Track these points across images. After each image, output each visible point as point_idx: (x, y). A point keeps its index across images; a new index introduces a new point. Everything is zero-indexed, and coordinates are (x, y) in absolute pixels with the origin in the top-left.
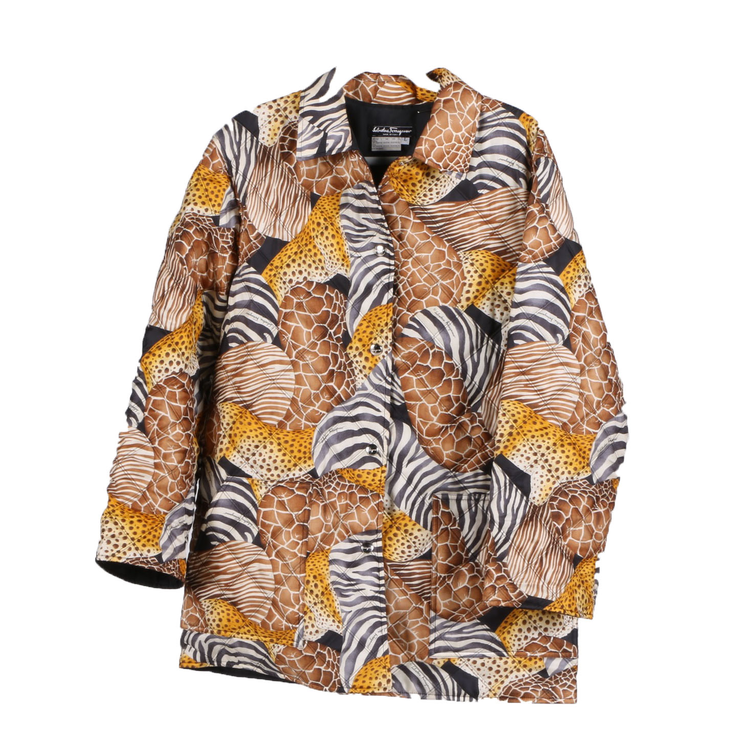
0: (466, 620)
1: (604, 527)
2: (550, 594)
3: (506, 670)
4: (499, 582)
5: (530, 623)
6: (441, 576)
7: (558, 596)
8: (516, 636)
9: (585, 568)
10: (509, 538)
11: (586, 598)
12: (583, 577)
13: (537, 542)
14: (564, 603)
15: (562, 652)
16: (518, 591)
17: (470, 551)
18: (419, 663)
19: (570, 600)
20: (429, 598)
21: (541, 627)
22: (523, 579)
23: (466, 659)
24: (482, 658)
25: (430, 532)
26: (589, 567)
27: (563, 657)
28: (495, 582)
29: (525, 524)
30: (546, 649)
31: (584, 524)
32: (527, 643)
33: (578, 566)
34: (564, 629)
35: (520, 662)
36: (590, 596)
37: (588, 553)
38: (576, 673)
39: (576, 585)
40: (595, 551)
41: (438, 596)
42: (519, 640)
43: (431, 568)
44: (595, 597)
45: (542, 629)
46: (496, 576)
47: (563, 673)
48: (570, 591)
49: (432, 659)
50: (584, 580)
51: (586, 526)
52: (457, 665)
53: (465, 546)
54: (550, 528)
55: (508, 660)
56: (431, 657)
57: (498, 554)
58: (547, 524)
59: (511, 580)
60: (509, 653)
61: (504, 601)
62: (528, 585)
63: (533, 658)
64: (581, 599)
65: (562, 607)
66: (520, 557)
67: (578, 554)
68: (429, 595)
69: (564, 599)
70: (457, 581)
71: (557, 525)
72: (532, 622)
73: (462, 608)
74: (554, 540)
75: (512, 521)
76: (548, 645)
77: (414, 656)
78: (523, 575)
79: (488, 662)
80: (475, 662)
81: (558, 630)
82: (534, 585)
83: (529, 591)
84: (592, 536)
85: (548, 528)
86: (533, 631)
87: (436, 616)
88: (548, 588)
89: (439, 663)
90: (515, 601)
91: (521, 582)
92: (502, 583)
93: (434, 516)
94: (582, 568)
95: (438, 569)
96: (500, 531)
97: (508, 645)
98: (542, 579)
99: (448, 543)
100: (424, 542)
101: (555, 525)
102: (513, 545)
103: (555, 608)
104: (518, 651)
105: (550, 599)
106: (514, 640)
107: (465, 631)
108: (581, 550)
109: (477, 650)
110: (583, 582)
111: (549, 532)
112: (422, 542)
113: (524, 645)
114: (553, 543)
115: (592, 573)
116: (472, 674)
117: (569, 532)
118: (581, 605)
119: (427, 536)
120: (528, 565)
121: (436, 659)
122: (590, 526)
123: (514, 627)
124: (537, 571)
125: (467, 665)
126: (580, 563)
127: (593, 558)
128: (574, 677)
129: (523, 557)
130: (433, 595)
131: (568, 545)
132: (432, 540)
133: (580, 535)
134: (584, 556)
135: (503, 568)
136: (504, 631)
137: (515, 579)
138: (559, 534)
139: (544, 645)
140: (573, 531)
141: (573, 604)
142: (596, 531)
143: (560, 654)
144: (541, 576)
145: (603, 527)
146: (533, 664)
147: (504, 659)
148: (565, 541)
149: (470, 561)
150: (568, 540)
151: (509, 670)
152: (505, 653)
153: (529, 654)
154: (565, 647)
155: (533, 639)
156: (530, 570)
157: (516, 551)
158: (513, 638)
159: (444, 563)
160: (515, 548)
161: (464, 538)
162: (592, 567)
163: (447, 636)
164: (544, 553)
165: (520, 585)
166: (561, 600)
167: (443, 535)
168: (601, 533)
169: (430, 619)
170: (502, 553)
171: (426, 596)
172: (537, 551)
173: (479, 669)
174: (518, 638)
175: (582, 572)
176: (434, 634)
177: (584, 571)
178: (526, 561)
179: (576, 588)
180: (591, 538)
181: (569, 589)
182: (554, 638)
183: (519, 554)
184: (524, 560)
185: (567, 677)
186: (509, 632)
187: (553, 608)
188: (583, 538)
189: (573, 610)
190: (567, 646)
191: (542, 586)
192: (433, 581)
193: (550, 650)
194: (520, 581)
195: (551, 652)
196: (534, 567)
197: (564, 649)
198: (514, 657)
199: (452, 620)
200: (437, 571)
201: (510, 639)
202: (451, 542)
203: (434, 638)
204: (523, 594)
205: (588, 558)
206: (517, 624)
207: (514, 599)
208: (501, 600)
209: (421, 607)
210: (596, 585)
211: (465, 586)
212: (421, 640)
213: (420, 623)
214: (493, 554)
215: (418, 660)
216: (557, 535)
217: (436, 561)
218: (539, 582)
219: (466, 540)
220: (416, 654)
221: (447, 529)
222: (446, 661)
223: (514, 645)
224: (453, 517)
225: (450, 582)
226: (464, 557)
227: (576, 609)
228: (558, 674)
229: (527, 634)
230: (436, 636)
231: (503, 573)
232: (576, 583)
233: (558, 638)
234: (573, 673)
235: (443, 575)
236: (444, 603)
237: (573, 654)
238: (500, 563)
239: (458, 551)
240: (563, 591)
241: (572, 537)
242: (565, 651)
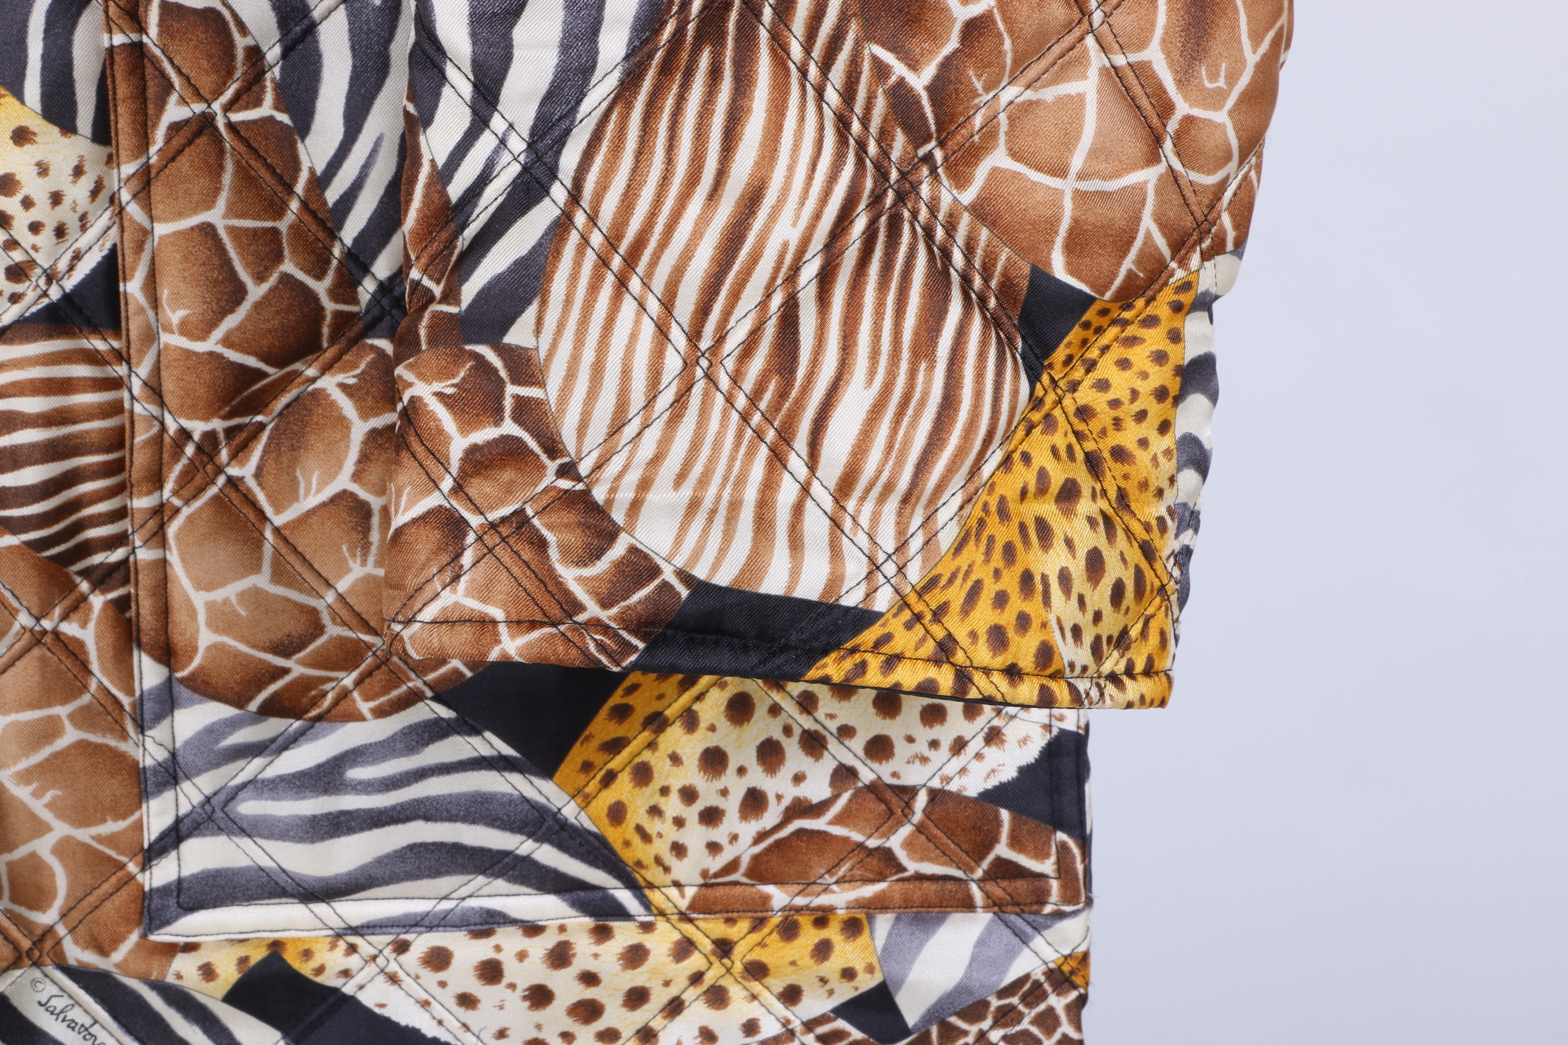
0: (365, 707)
1: (1245, 80)
2: (855, 567)
3: (637, 997)
4: (477, 488)
5: (775, 710)
6: (185, 435)
7: (915, 573)
8: (689, 795)
9: (1106, 368)
10: (553, 174)
11: (1114, 570)
12: (1095, 425)
13: (752, 199)
14: (956, 626)
15: (991, 876)
16: (618, 550)
17: (365, 269)
18: (84, 977)
19: (1001, 600)
20: (121, 573)
21: (846, 732)
22: (656, 460)
23: (382, 940)
24: (487, 933)
25: (100, 152)
26: (1139, 356)
27: (995, 905)
28: (458, 489)
29: (666, 70)
30: (887, 862)
31: (1096, 59)
32: (761, 837)
33: (1060, 354)
34: (993, 736)
35: (724, 948)
36: (1148, 551)
37: (1128, 263)
38: (1082, 1000)
39: (1042, 489)
40: (1180, 246)
41: (174, 557)
42: (711, 816)
43: (116, 384)
44: (1184, 555)
45: (858, 744)
46: (458, 445)
47: (995, 1003)
48: (1003, 533)
49: (171, 950)
50: (1105, 446)
51: (1114, 74)
52: (328, 979)
53: (333, 234)
54: (848, 94)
55: (648, 941)
56: (156, 937)
57: (470, 290)
58: (826, 66)
59: (567, 471)
60: (655, 897)
61: (520, 624)
62: (694, 505)
63: (805, 921)
64: (1080, 583)
65: (945, 649)
66: (628, 306)
67: (1059, 268)
68: (117, 555)
69: (956, 595)
70: (294, 462)
71: (899, 69)
72: (789, 707)
73: (333, 630)
74: (882, 174)
75: (565, 47)
76: (896, 842)
77: (50, 930)
78: (653, 434)
79: (522, 956)
80: (439, 959)
81: (959, 745)
82: (735, 506)
83: (696, 554)
84: (1157, 140)
85: (832, 96)
86: (795, 758)
87: (169, 682)
88: (836, 523)
89: (208, 972)
90: (596, 624)
91: (645, 485)
92: (509, 490)
93: (119, 39)
94: (1091, 366)
95: (168, 385)
96: (480, 123)
97: (640, 851)
98: (797, 464)
99: (216, 216)
100: (64, 213)
101: (881, 70)
102: (580, 218)
103: (892, 661)
104: (708, 882)
105: (850, 600)
106: (679, 822)
107: (356, 773)
108: (1072, 247)
109: (446, 883)
110: (1093, 463)
111: (843, 124)
112: (42, 212)
113: (745, 850)
114: (877, 199)
115: (1161, 394)
116: (430, 1030)
117: (991, 121)
118: (1085, 621)
119: (78, 171)
120: (689, 365)
121: (190, 948)
122: (1141, 70)
123: (674, 737)
124: (754, 399)
125: (393, 979)
126: (1075, 334)
127: (1167, 296)
128: (1066, 1028)
129: (653, 306)
130: (145, 555)
131: (980, 211)
132: (112, 199)
133: (1069, 140)
134: (1102, 290)
135: (511, 390)
136: (615, 763)
137: (598, 467)
138: (918, 135)
139: (872, 843)
140: (1020, 112)
141: (1023, 622)
142: (1182, 108)
143: (974, 889)
144: (786, 435)
145: (1232, 78)
146: (807, 961)
147: (625, 935)
148: (961, 181)
149: (369, 330)
150: (981, 173)
151: (659, 997)
152: (625, 897)
153: (778, 896)
154: (1002, 850)
155: (800, 809)
156: (706, 402)
157: (604, 262)
158: (673, 806)
159: (200, 347)
160: (596, 239)
161: (320, 182)
162: (1160, 357)
163: (248, 807)
164: (810, 271)
165: (635, 506)
166: (935, 599)
167: (184, 162)
168: (1221, 117)
169: (139, 704)
170: (498, 280)
171: (98, 559)
172: (755, 258)
173: (467, 1001)
174: (699, 806)
175: (1086, 395)
176: (169, 795)
177: (1103, 385)
178: (678, 337)
179: (1047, 508)
180: (1153, 158)
181: (993, 522)
182: (934, 795)
183: (622, 283)
184: (662, 332)
185: (1025, 1024)
186: (643, 774)
187: (874, 663)
188: (1093, 154)
189: (1027, 662)
190: (1015, 843)
191: (798, 510)
192: (140, 460)
193: (912, 866)
194: (633, 477)
195: (920, 877)
196: (736, 379)
197: (1000, 862)
198: (684, 917)
199: (270, 709)
200: (162, 404)
201: (655, 811)
202: (232, 211)
203: (168, 821)
204: (655, 571)
205: (1126, 296)
206: (690, 720)
207: (593, 609)
208: (497, 613)
209: (70, 629)
210: (1188, 477)
211: (344, 496)
212: (84, 835)
213: (71, 735)
214: (437, 290)
215: (76, 953)
216: (900, 141)
217: (150, 337)
218: (769, 486)
219: (332, 195)
220: (63, 916)
221: (205, 123)
222: (257, 955)
223: (679, 850)
224: (241, 42)
225: (245, 471)
226: (329, 306)
227: (1045, 654)
228: (963, 1015)
229: (757, 778)
230: (185, 808)
231: (510, 428)
232: (1043, 475)
233: (958, 798)
234: (1058, 1002)
235: (198, 428)
236: (210, 606)
237: (1055, 885)
238: (485, 351)
239: (288, 267)
240: (947, 538)
241: (1015, 154)
242: (1005, 870)
